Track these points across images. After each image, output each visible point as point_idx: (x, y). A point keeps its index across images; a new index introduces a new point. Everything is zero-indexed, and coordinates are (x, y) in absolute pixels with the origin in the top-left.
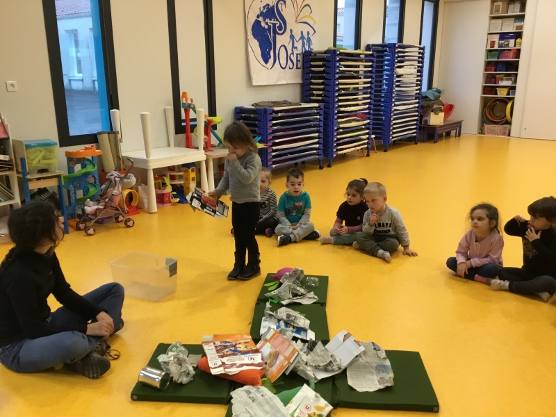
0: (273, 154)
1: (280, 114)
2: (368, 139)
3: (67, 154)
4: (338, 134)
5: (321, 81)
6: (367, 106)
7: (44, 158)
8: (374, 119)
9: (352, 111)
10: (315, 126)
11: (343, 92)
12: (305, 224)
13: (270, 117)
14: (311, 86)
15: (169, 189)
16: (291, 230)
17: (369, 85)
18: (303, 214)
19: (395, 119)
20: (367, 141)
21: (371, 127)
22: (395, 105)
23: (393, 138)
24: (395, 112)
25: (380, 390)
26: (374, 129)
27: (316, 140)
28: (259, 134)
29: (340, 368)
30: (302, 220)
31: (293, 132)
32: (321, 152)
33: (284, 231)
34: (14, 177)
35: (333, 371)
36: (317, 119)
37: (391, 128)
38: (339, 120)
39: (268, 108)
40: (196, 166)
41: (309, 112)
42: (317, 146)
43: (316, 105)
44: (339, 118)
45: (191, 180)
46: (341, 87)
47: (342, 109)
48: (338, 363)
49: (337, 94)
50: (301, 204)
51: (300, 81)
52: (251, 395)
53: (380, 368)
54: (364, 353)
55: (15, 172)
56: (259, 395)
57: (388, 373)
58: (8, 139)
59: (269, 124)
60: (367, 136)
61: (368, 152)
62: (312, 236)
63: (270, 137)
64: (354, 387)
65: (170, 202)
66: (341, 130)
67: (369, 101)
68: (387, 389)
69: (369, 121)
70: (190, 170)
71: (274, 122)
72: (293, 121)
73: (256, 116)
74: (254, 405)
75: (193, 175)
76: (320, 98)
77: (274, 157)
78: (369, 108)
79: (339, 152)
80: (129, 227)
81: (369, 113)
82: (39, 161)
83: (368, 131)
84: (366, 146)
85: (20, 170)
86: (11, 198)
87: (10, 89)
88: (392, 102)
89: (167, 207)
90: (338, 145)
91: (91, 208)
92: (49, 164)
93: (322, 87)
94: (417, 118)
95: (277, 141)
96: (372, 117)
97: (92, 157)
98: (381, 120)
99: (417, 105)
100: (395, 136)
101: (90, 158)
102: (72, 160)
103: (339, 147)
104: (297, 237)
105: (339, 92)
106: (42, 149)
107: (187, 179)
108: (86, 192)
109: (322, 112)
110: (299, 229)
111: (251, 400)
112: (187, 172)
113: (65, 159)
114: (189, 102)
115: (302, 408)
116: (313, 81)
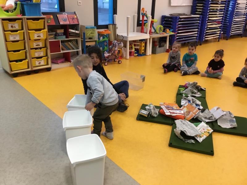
0: (177, 37)
1: (182, 20)
2: (220, 33)
3: (98, 32)
4: (206, 30)
5: (202, 5)
6: (222, 18)
7: (91, 33)
8: (224, 24)
9: (214, 20)
10: (196, 26)
11: (211, 10)
12: (194, 68)
13: (178, 21)
14: (197, 7)
15: (133, 50)
16: (187, 70)
17: (224, 8)
18: (193, 63)
19: (234, 25)
20: (219, 34)
21: (222, 28)
22: (235, 18)
23: (231, 34)
24: (234, 21)
25: (231, 128)
26: (223, 29)
27: (197, 32)
28: (172, 28)
29: (215, 119)
30: (193, 66)
31: (187, 28)
32: (198, 38)
33: (185, 70)
34: (80, 40)
35: (212, 119)
36: (198, 22)
37: (231, 29)
38: (208, 24)
39: (177, 16)
40: (145, 41)
41: (195, 19)
42: (197, 35)
43: (198, 16)
44: (208, 22)
45: (142, 46)
46: (211, 8)
47: (210, 19)
48: (215, 117)
49: (208, 11)
50: (193, 58)
51: (191, 4)
52: (183, 122)
53: (231, 121)
54: (225, 115)
55: (80, 38)
56: (186, 123)
57: (234, 123)
58: (79, 24)
59: (177, 24)
60: (220, 32)
61: (219, 40)
62: (197, 73)
63: (177, 30)
64: (221, 126)
65: (134, 55)
66: (208, 28)
67: (223, 15)
68: (234, 128)
69: (221, 25)
70: (143, 42)
71: (179, 23)
72: (187, 23)
73: (171, 20)
74: (184, 125)
75: (143, 44)
76: (200, 13)
77: (178, 39)
78: (222, 19)
79: (206, 39)
80: (120, 63)
81: (222, 21)
82: (90, 34)
83: (220, 30)
84: (218, 37)
85: (82, 37)
86: (78, 48)
87: (79, 4)
88: (233, 16)
89: (132, 57)
90: (206, 35)
91: (106, 55)
92: (93, 36)
93: (202, 8)
94: (244, 25)
95: (179, 32)
96: (223, 23)
97: (107, 34)
98: (227, 25)
99: (245, 19)
100: (232, 33)
101: (106, 35)
102: (100, 34)
103: (206, 36)
104: (190, 72)
105: (210, 11)
106: (91, 29)
107: (141, 46)
108: (103, 48)
109: (201, 19)
110: (191, 69)
111: (183, 124)
112: (141, 43)
113: (97, 34)
114: (145, 12)
115: (202, 129)
116: (198, 5)
